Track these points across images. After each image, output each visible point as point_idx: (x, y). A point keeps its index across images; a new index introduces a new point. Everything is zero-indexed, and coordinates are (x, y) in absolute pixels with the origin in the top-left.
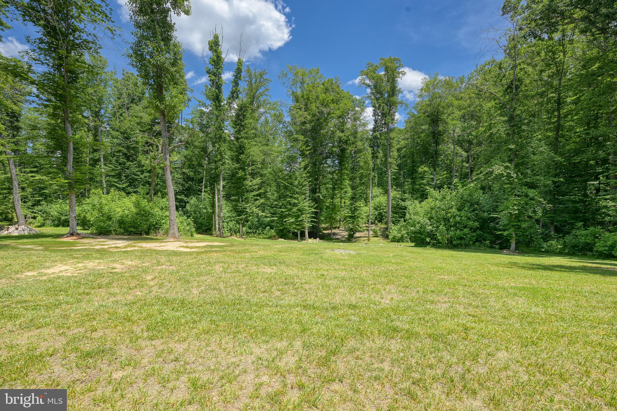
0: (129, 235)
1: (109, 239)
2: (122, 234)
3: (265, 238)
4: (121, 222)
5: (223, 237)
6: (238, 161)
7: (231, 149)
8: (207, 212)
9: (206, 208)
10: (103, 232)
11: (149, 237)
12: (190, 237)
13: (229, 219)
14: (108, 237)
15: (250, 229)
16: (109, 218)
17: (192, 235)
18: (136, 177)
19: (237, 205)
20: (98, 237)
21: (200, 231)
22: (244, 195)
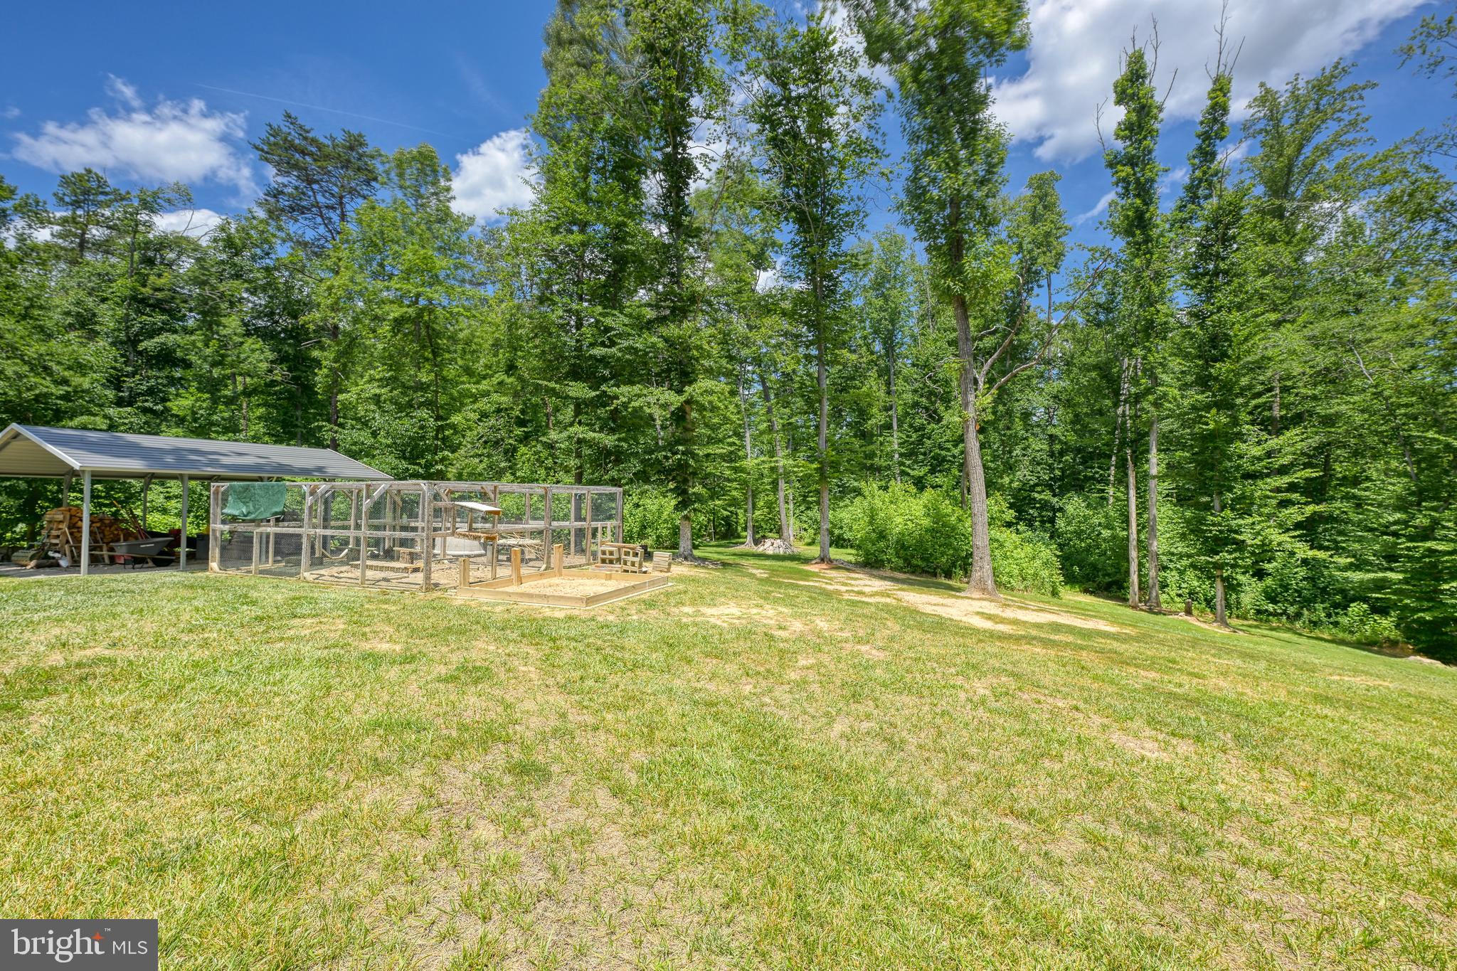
0: (913, 573)
1: (875, 576)
2: (900, 570)
3: (1342, 642)
4: (901, 546)
5: (1159, 613)
6: (1203, 382)
7: (1180, 352)
8: (1114, 537)
9: (1108, 527)
10: (871, 564)
11: (950, 582)
12: (1048, 597)
13: (1185, 562)
14: (875, 572)
15: (1273, 601)
16: (882, 536)
17: (1055, 593)
18: (943, 453)
19: (1201, 521)
20: (858, 570)
21: (1091, 586)
22: (1230, 489)
